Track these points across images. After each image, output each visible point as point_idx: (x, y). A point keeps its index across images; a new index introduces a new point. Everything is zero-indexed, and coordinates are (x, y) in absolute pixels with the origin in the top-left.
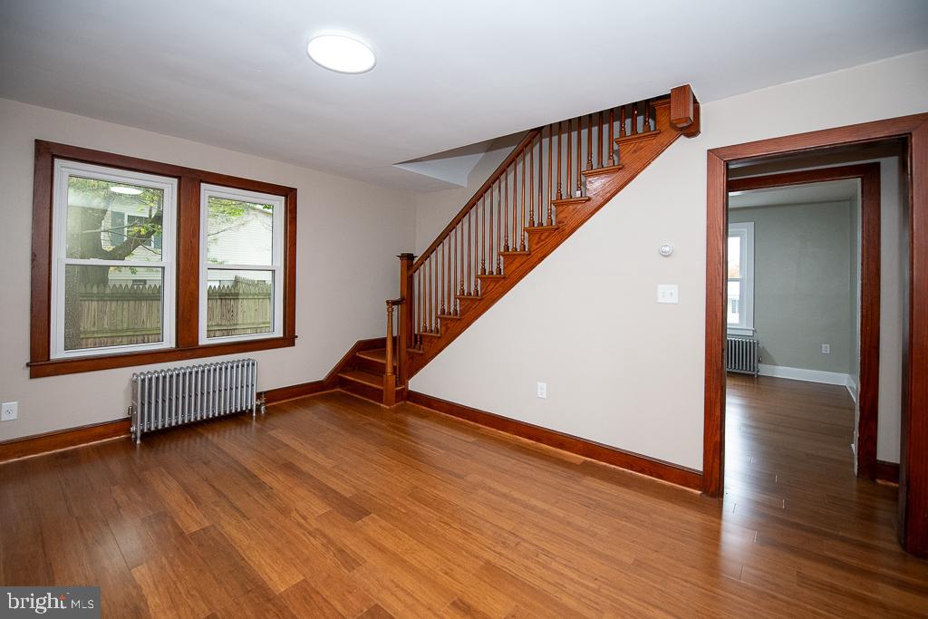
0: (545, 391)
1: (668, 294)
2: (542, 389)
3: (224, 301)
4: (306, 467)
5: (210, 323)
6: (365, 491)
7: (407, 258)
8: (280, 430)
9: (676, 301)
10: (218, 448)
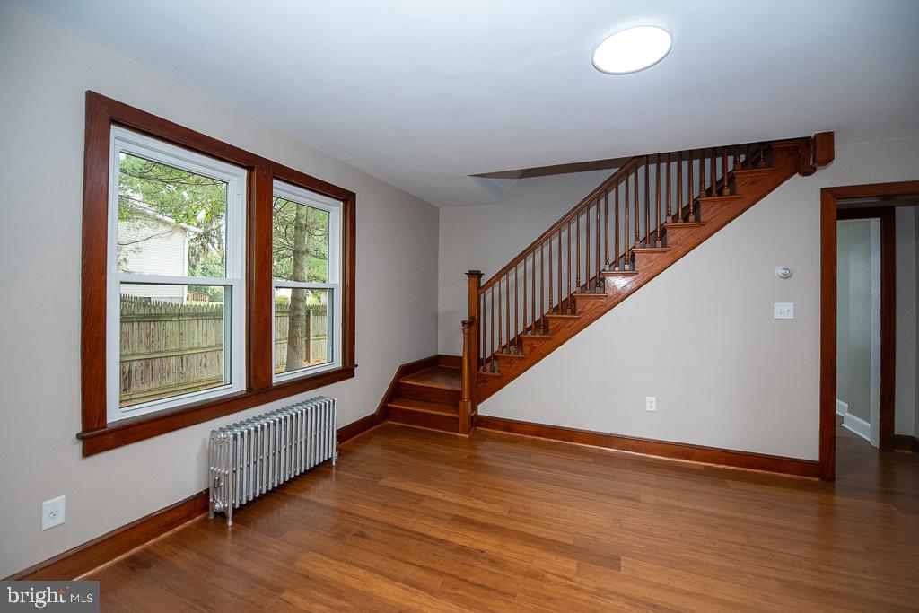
0: (654, 404)
1: (784, 310)
2: (651, 403)
3: (142, 324)
4: (481, 518)
5: (125, 352)
6: (577, 533)
7: (475, 275)
8: (389, 478)
9: (792, 317)
10: (349, 513)
